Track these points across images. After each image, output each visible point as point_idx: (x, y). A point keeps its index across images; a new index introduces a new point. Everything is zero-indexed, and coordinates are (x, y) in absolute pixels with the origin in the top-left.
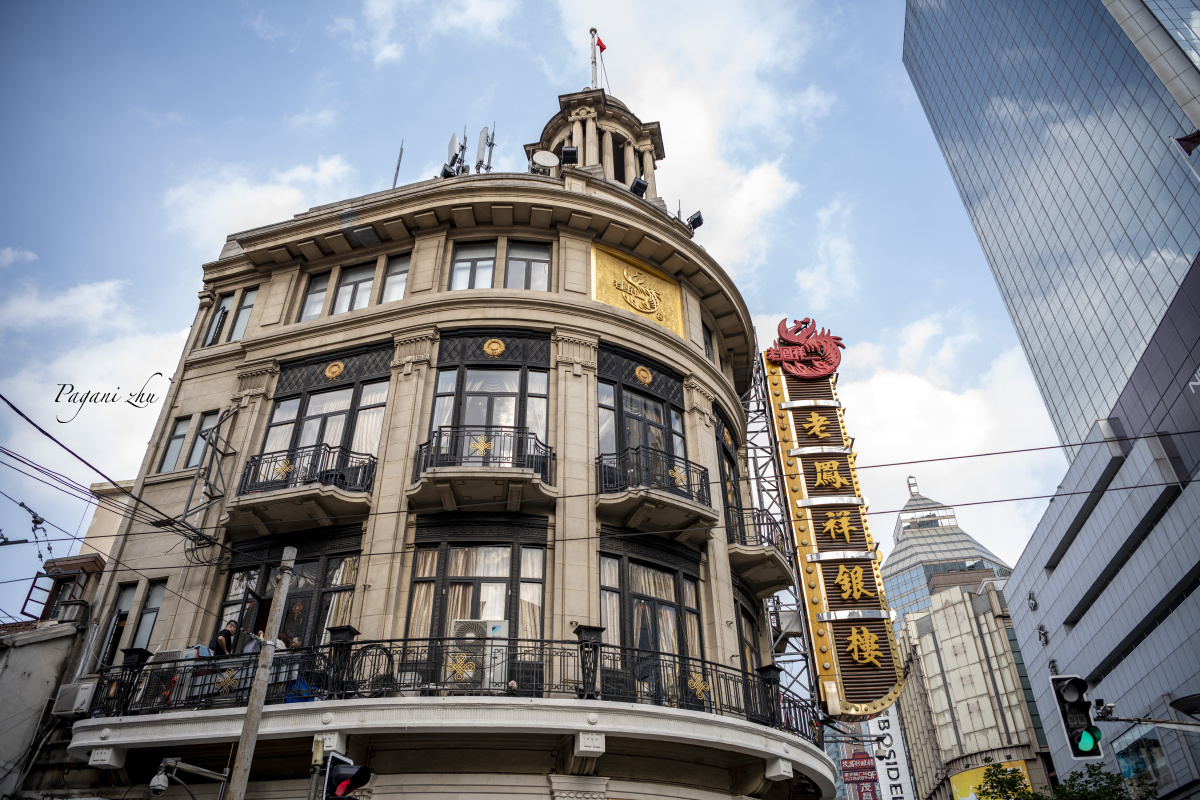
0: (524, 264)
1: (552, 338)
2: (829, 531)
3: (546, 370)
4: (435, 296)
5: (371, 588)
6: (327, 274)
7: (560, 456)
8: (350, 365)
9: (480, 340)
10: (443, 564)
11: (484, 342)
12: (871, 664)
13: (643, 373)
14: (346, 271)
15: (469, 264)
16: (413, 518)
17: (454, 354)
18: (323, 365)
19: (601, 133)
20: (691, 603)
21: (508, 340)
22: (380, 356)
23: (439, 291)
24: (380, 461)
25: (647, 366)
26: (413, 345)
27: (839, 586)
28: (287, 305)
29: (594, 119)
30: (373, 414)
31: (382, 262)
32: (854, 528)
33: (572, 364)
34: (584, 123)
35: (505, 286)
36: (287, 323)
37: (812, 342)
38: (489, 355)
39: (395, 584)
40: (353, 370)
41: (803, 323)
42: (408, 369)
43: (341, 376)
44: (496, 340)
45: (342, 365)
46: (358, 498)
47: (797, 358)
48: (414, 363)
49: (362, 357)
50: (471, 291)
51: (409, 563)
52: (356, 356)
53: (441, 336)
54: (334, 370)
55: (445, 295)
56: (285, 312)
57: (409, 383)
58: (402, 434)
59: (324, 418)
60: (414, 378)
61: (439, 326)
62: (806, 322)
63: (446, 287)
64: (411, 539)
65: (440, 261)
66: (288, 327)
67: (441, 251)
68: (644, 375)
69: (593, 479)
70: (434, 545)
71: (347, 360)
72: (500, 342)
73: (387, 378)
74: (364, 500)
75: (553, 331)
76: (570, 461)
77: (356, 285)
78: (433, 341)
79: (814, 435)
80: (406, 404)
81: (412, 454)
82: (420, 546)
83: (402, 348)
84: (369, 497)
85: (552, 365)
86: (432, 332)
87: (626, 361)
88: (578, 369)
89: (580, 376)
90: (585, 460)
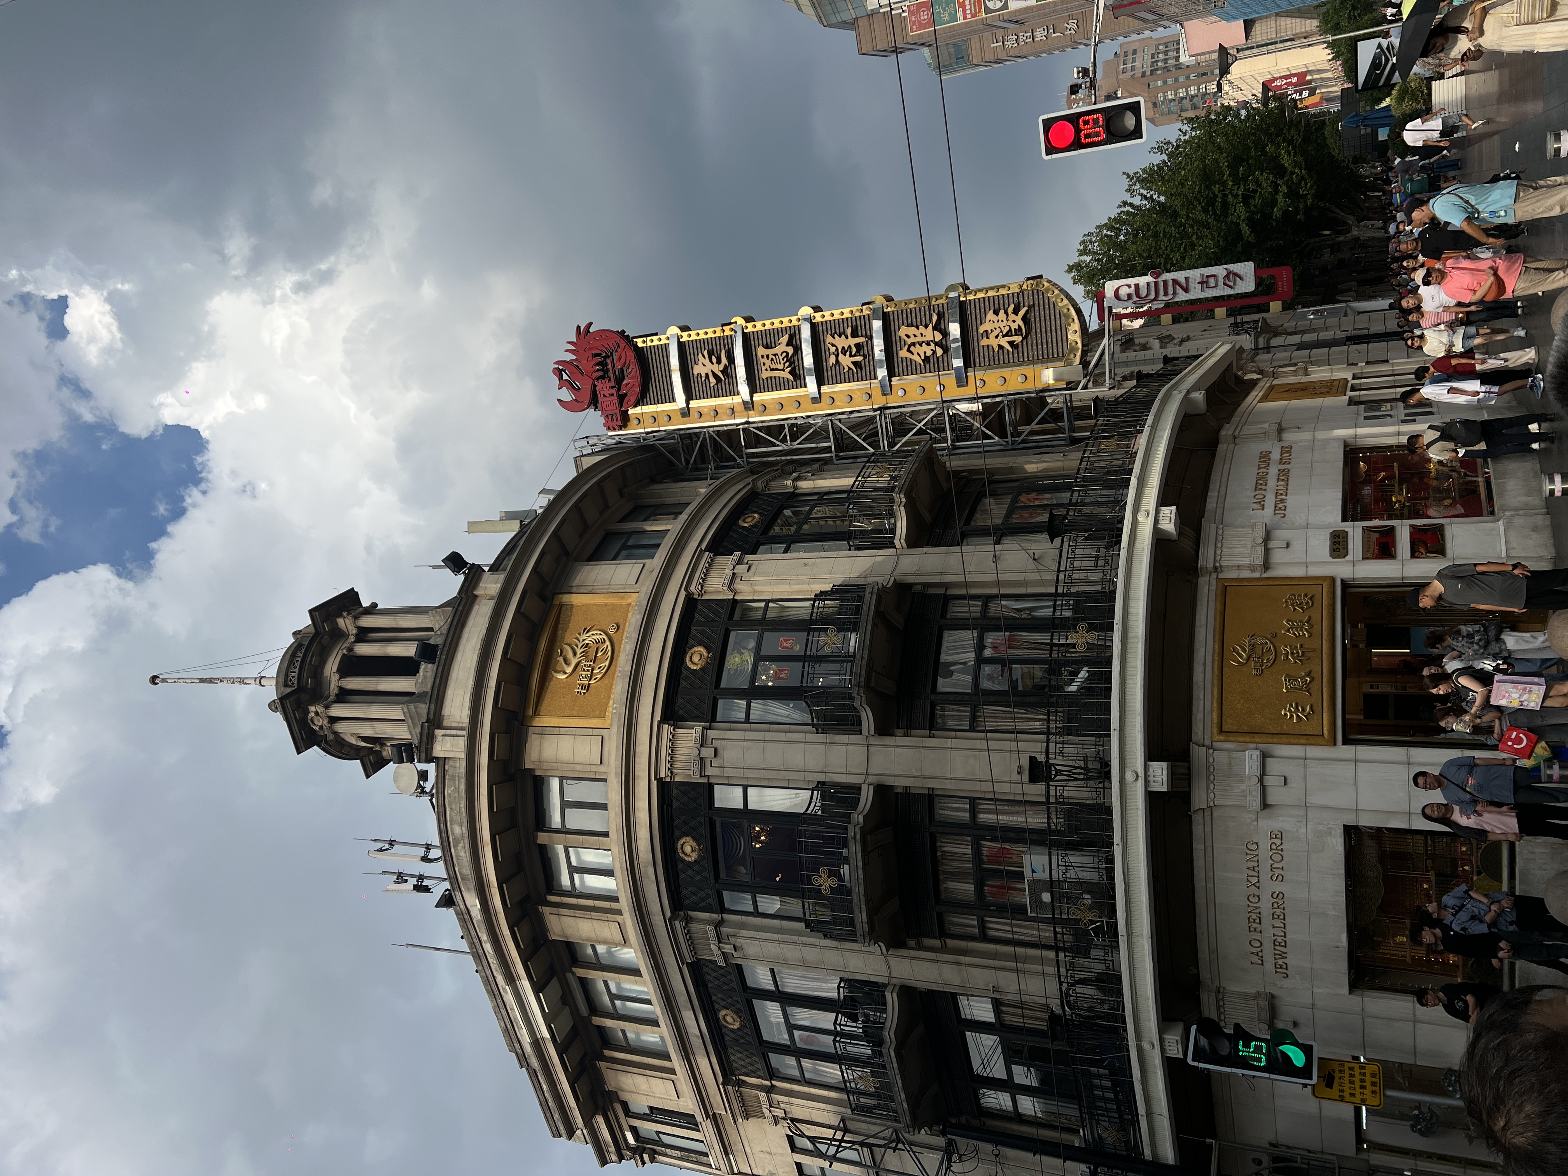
0: (568, 811)
1: (668, 780)
2: (854, 363)
3: (710, 787)
4: (629, 920)
5: (996, 985)
6: (601, 1029)
7: (822, 778)
8: (723, 1003)
9: (680, 866)
10: (962, 907)
11: (683, 860)
12: (1024, 319)
13: (696, 659)
14: (594, 1008)
15: (576, 877)
16: (912, 943)
17: (701, 894)
18: (724, 1030)
19: (344, 696)
20: (976, 607)
21: (677, 833)
22: (710, 972)
23: (619, 912)
24: (845, 975)
25: (685, 653)
26: (696, 941)
27: (926, 360)
28: (648, 1072)
29: (327, 707)
30: (781, 978)
31: (581, 972)
32: (849, 331)
33: (701, 759)
34: (334, 720)
35: (606, 834)
36: (673, 1071)
37: (589, 366)
38: (699, 855)
39: (990, 962)
40: (730, 1000)
41: (561, 377)
42: (728, 949)
43: (738, 1012)
44: (679, 847)
45: (723, 1012)
46: (892, 999)
47: (614, 391)
48: (720, 942)
49: (710, 991)
50: (617, 873)
51: (963, 944)
52: (711, 998)
53: (681, 910)
54: (731, 1020)
55: (625, 903)
56: (659, 1074)
57: (745, 946)
58: (811, 954)
59: (791, 1028)
60: (740, 942)
61: (668, 914)
62: (559, 373)
63: (614, 905)
64: (936, 943)
65: (578, 913)
66: (678, 1070)
67: (563, 911)
68: (697, 657)
69: (844, 738)
70: (940, 916)
71: (717, 1006)
72: (681, 842)
73: (739, 967)
74: (895, 995)
75: (660, 781)
76: (826, 766)
77: (613, 997)
78: (688, 920)
79: (724, 371)
80: (772, 949)
81: (835, 944)
82: (943, 934)
83: (700, 952)
84: (890, 988)
85: (705, 780)
86: (677, 923)
87: (683, 683)
88: (707, 752)
89: (716, 750)
90: (823, 747)
